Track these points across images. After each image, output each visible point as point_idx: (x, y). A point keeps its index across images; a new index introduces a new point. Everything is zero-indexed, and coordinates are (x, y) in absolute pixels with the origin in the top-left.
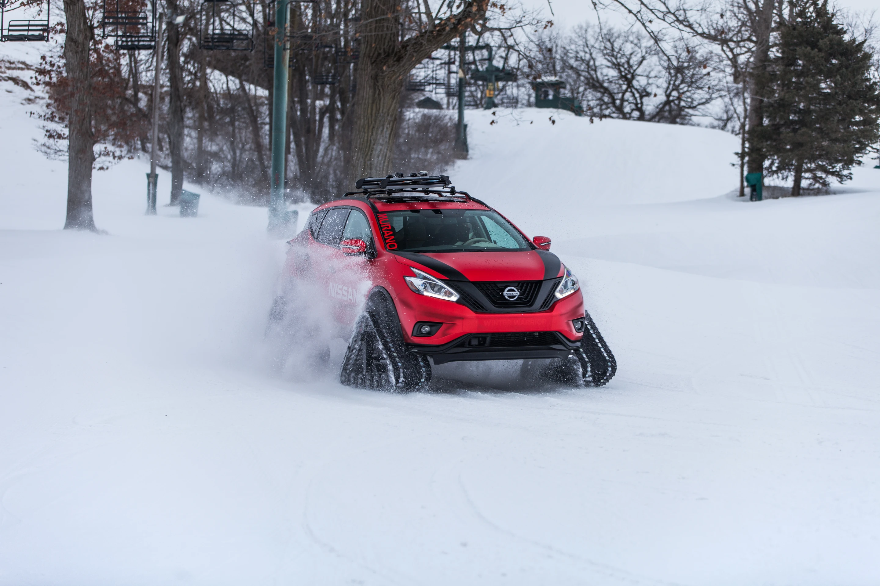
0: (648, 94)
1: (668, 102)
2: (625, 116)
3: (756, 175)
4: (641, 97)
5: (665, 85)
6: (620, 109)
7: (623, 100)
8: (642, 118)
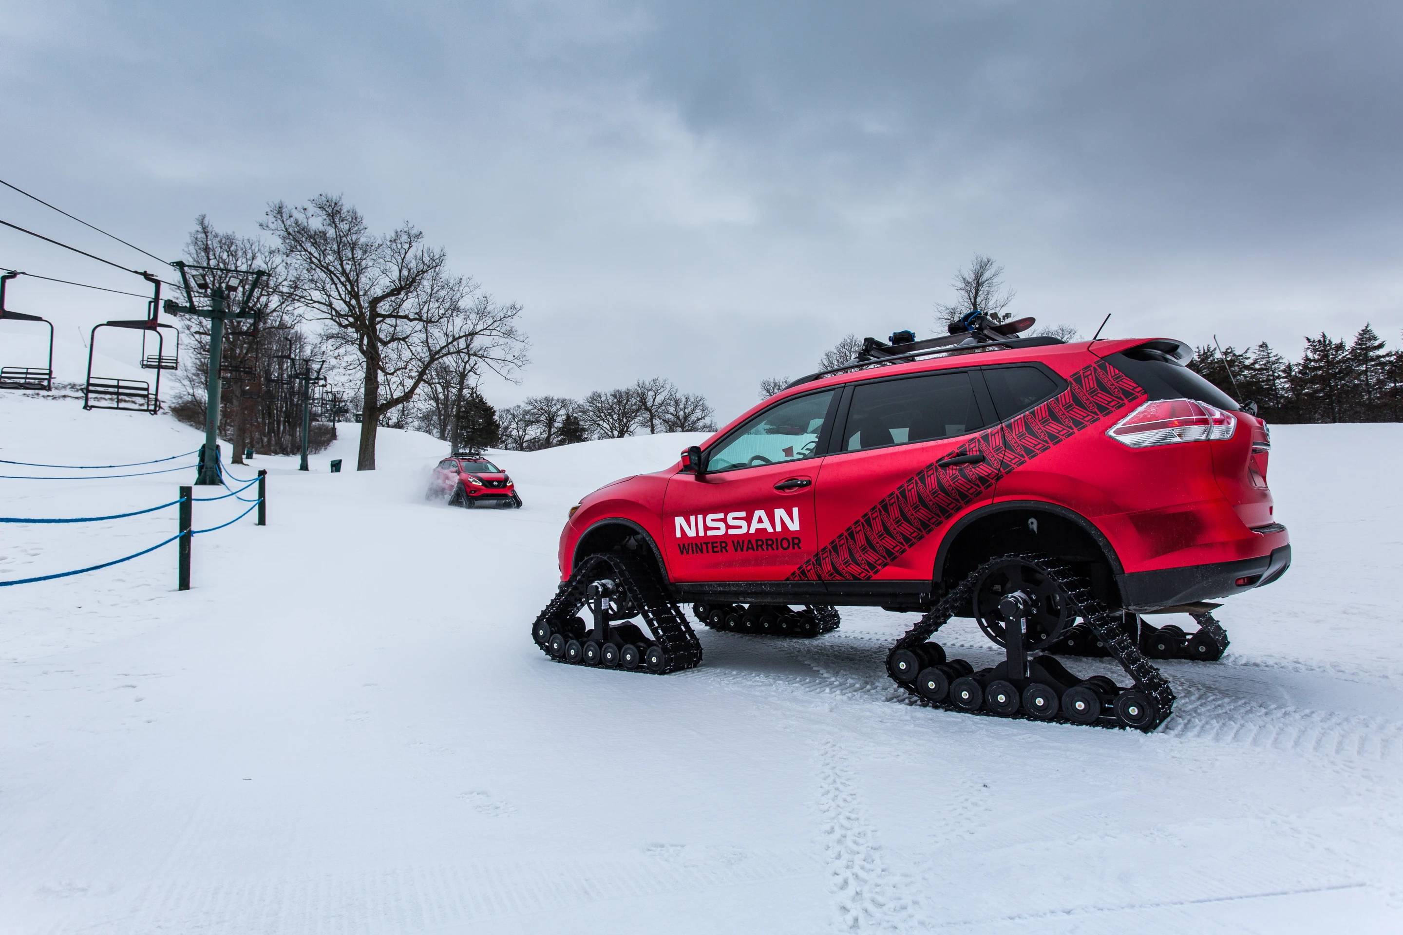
0: (391, 419)
1: (398, 422)
2: (383, 426)
3: (456, 449)
4: (389, 420)
5: (397, 416)
6: (382, 424)
7: (383, 421)
8: (389, 426)
